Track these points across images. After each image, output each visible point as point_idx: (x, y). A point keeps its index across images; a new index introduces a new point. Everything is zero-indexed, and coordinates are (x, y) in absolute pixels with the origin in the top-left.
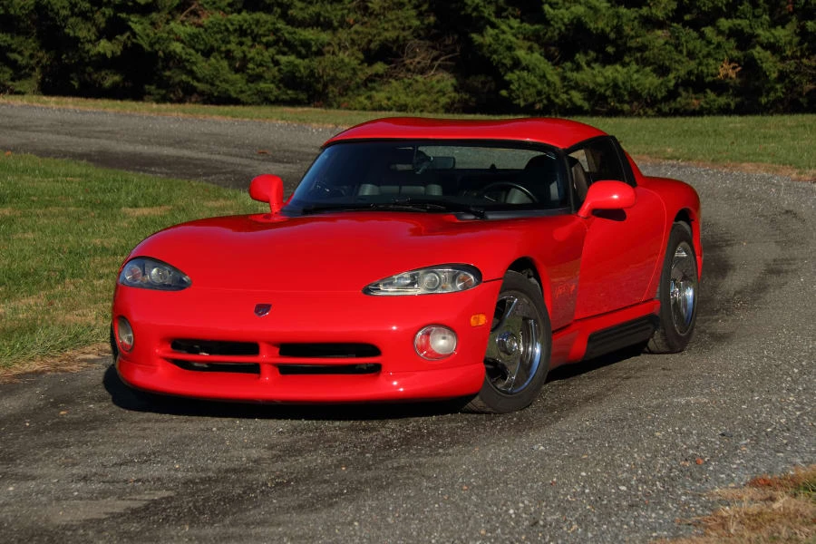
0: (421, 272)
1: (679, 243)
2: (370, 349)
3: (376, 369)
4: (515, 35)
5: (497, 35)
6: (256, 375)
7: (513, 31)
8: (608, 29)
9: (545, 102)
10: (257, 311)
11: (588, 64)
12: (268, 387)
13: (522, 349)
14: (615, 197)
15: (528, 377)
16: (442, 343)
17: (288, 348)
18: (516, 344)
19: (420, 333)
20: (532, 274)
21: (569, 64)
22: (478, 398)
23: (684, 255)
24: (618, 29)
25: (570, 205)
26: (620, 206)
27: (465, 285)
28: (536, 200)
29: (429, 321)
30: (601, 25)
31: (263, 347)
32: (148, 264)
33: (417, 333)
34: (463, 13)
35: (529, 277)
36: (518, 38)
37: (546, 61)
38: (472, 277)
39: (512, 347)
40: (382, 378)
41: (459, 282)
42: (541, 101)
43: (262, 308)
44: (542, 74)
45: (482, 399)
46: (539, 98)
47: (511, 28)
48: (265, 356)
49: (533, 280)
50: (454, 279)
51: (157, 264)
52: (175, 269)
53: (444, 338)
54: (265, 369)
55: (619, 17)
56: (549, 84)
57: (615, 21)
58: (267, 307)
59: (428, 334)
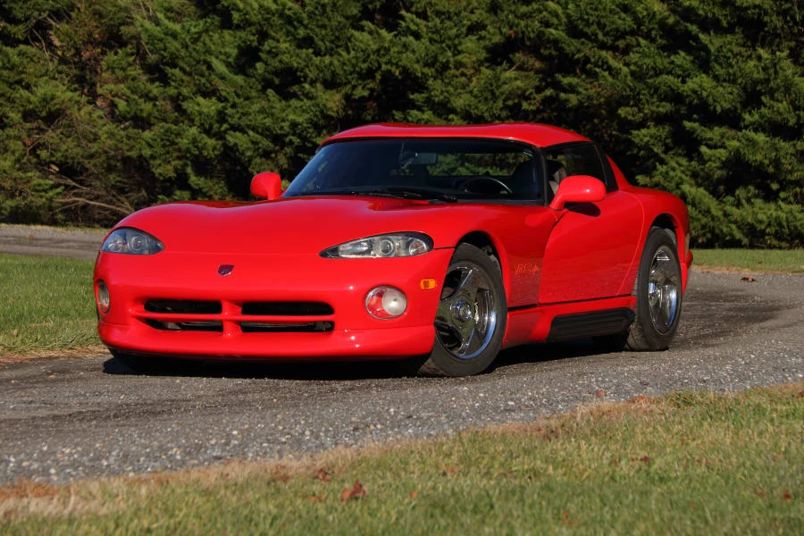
0: (376, 238)
1: (660, 246)
2: (324, 308)
3: (331, 327)
4: (683, 172)
5: (667, 173)
6: (219, 333)
7: (682, 168)
8: (767, 162)
9: (709, 235)
10: (220, 272)
11: (748, 200)
12: (231, 343)
13: (477, 318)
14: (588, 191)
15: (482, 344)
16: (393, 304)
17: (250, 307)
18: (470, 313)
19: (371, 294)
20: (491, 250)
21: (730, 199)
22: (430, 360)
23: (667, 259)
24: (776, 163)
25: (544, 198)
26: (590, 200)
27: (417, 251)
28: (511, 192)
29: (380, 282)
30: (759, 157)
31: (225, 306)
32: (129, 232)
33: (367, 293)
34: (629, 153)
35: (489, 254)
36: (687, 175)
37: (711, 196)
38: (424, 245)
39: (465, 315)
40: (335, 334)
41: (412, 247)
42: (704, 235)
43: (225, 268)
44: (706, 209)
45: (434, 361)
46: (703, 232)
47: (680, 165)
48: (227, 313)
49: (493, 258)
50: (407, 245)
51: (137, 233)
52: (151, 236)
53: (395, 300)
54: (227, 326)
55: (776, 150)
56: (713, 218)
57: (774, 154)
58: (230, 268)
59: (380, 295)
